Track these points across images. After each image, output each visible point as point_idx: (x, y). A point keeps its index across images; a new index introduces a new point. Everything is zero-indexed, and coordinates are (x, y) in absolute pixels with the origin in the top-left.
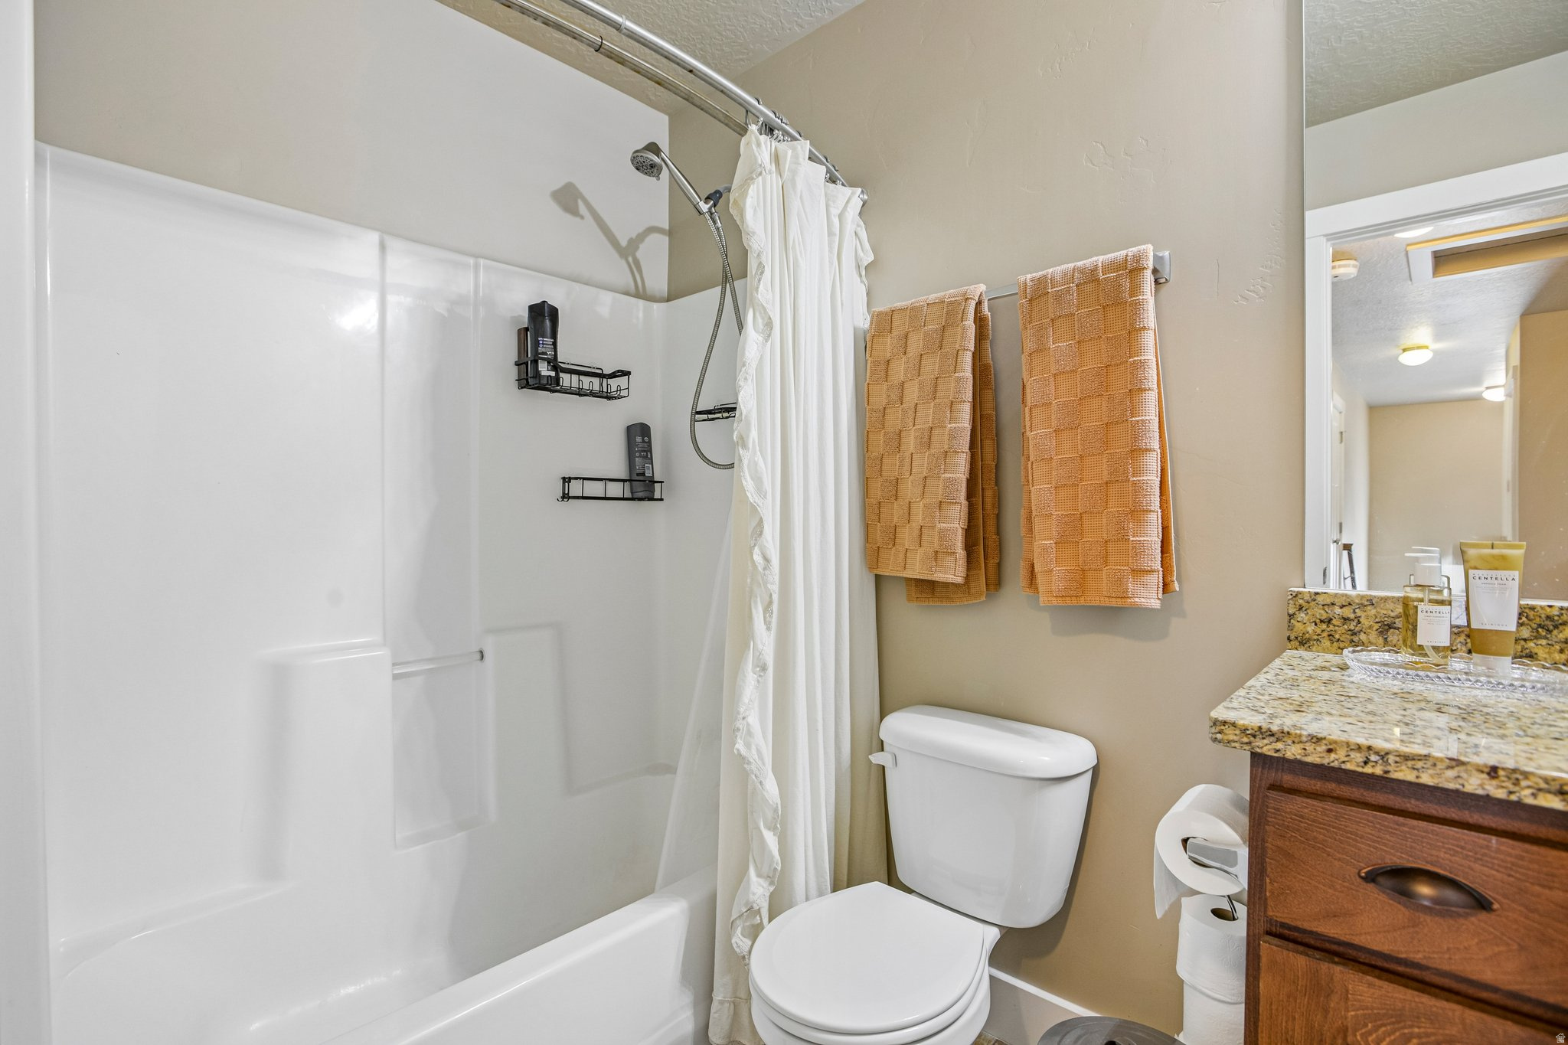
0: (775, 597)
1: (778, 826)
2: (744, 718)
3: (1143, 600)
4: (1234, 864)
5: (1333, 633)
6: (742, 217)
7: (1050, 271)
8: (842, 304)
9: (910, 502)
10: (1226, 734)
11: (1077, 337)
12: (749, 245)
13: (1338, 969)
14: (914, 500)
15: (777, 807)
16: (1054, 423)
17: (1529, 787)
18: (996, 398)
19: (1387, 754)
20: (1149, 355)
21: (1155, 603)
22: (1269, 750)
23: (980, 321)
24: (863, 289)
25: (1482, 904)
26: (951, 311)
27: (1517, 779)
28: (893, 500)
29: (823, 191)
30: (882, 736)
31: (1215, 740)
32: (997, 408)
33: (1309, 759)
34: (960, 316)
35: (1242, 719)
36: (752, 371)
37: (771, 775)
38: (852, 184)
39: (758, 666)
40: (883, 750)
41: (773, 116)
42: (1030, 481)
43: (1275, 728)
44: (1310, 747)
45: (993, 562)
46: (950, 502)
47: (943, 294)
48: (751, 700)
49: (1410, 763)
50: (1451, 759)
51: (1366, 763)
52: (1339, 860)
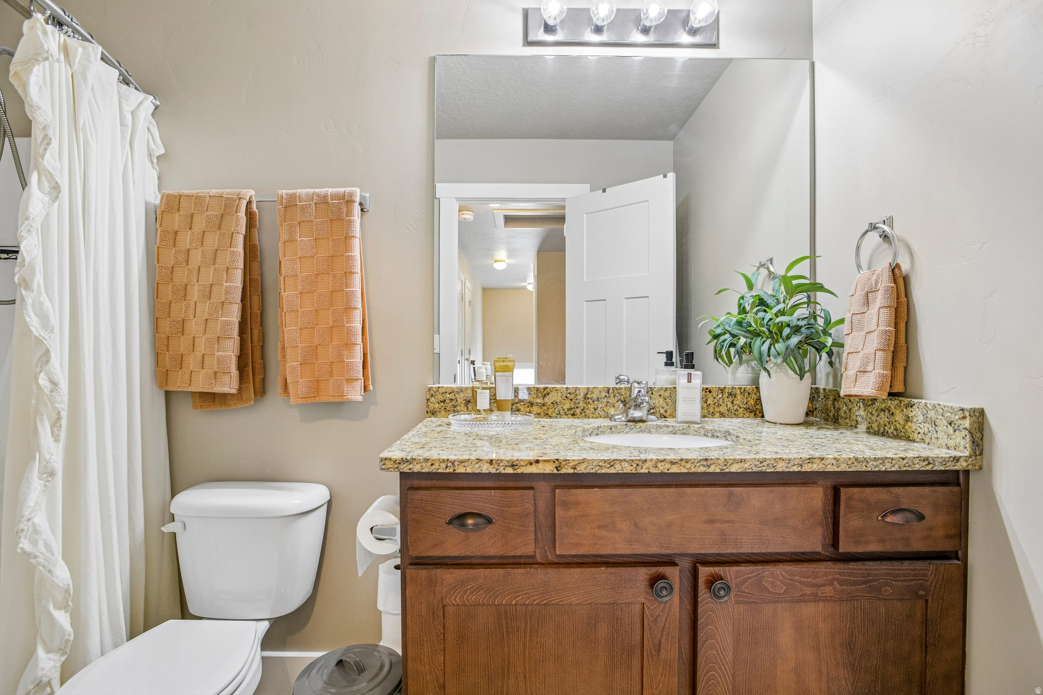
0: (64, 414)
1: (70, 603)
2: (29, 520)
3: (353, 397)
4: (395, 535)
5: (446, 407)
6: (25, 90)
7: (299, 191)
8: (134, 183)
9: (194, 337)
10: (387, 465)
11: (314, 236)
12: (33, 117)
13: (438, 570)
14: (197, 335)
15: (69, 587)
16: (300, 288)
17: (503, 466)
18: (261, 267)
19: (454, 462)
20: (356, 252)
21: (359, 398)
22: (406, 469)
23: (250, 215)
24: (155, 175)
25: (489, 521)
26: (228, 205)
27: (499, 463)
28: (180, 335)
29: (116, 89)
30: (172, 511)
31: (382, 469)
32: (262, 275)
33: (424, 471)
34: (235, 209)
35: (395, 455)
36: (37, 224)
37: (61, 562)
38: (146, 90)
39: (45, 473)
40: (174, 521)
41: (62, 13)
42: (284, 325)
43: (409, 458)
44: (424, 464)
45: (259, 378)
46: (226, 337)
47: (222, 191)
48: (37, 503)
49: (463, 464)
50: (477, 459)
51: (446, 468)
52: (438, 517)
